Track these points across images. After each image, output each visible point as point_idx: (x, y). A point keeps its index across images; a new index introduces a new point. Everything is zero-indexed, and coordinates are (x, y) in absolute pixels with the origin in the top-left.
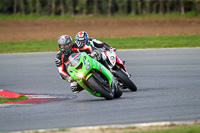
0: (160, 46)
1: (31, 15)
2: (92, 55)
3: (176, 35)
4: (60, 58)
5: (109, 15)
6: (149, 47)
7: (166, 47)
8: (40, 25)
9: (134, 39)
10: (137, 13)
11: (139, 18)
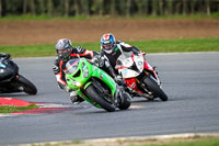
0: (183, 50)
1: (42, 16)
2: (92, 61)
3: (202, 38)
4: (58, 65)
5: (128, 16)
6: (172, 51)
7: (190, 51)
8: (53, 26)
9: (155, 42)
10: (158, 13)
11: (161, 20)
